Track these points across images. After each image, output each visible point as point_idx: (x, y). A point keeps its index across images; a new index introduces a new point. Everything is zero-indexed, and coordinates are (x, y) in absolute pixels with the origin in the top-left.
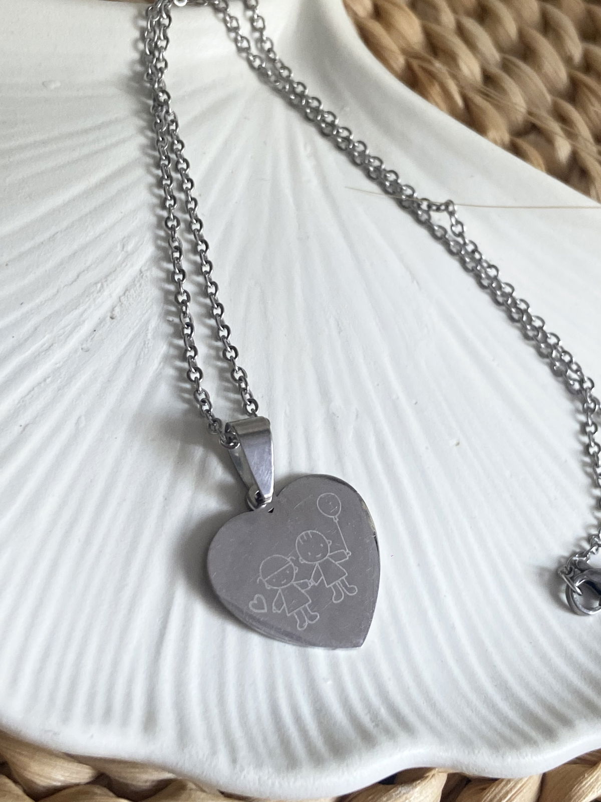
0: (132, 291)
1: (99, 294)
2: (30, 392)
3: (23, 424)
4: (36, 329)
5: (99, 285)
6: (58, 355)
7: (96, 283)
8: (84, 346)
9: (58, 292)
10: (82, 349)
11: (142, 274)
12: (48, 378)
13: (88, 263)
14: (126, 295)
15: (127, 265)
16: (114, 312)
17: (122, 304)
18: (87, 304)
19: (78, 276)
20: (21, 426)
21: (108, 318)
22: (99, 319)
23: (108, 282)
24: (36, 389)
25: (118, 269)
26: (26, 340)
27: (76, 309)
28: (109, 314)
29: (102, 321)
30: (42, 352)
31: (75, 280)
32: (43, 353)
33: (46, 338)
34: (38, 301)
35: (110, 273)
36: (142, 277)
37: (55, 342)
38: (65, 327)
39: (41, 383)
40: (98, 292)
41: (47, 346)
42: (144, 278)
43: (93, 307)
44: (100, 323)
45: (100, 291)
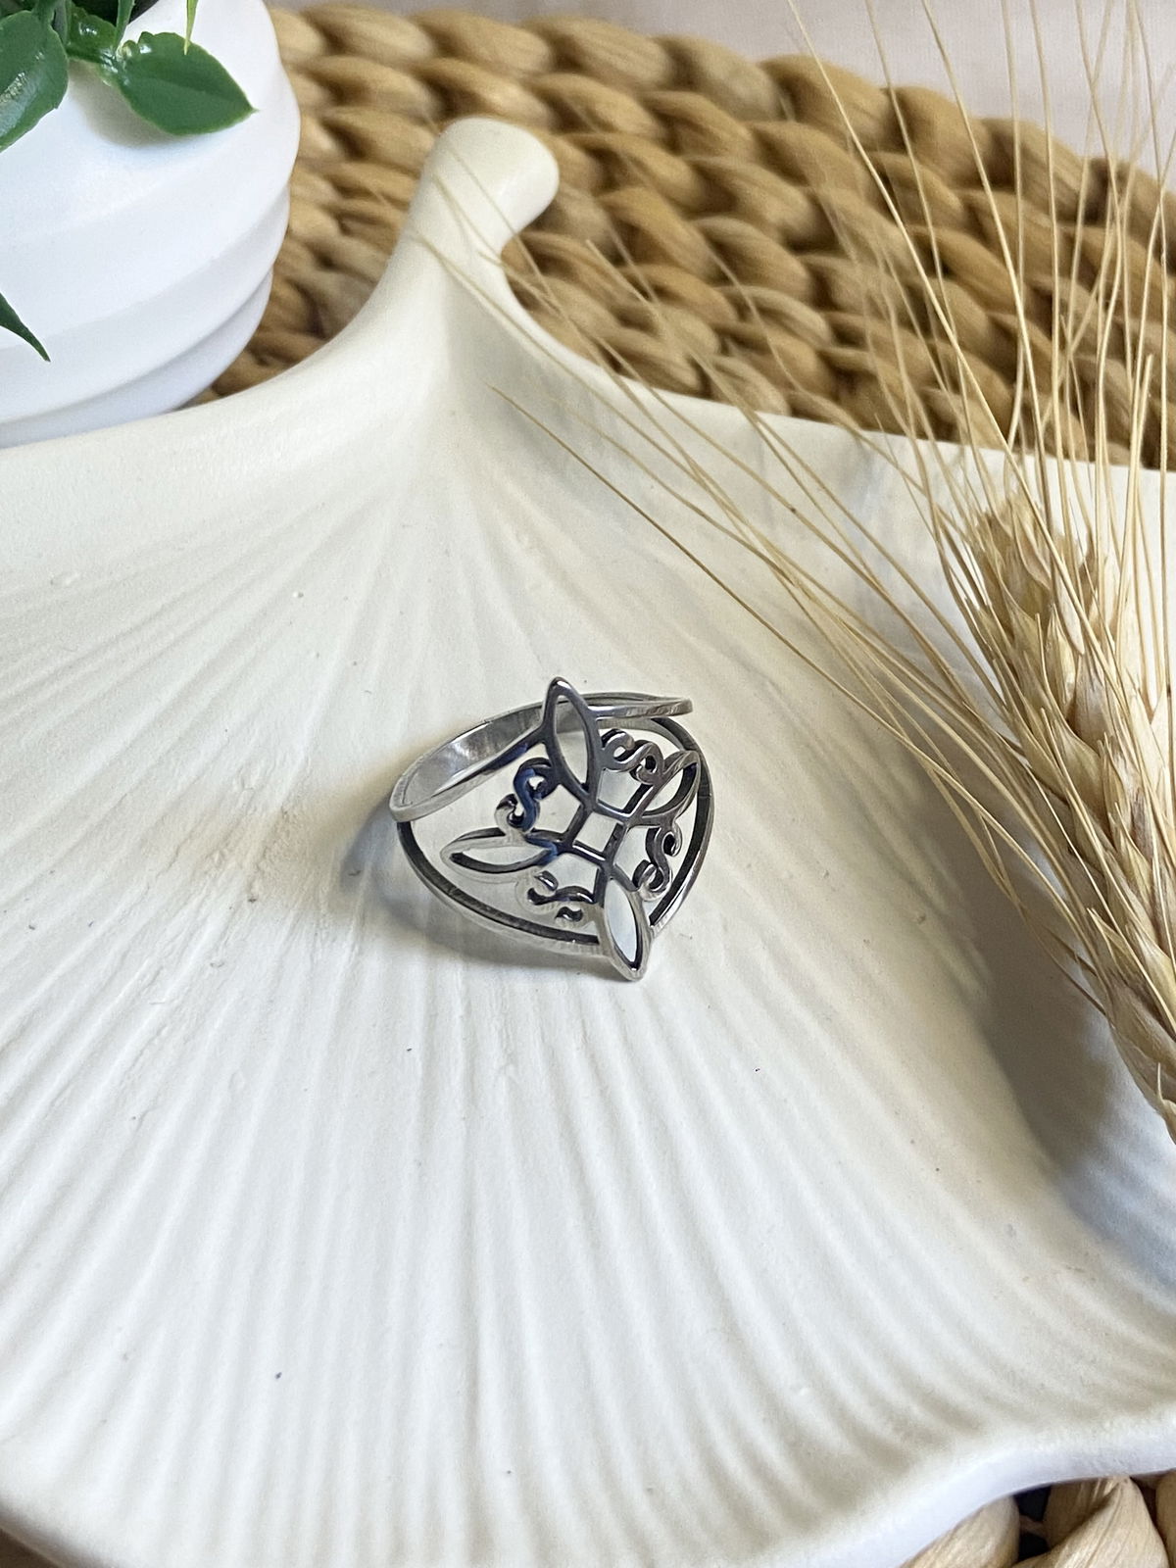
0: (275, 848)
1: (221, 869)
2: (137, 1059)
3: (137, 1115)
4: (124, 956)
7: (210, 855)
8: (215, 959)
9: (148, 887)
10: (212, 965)
11: (286, 816)
12: (164, 1026)
13: (189, 828)
14: (267, 856)
15: (255, 810)
16: (252, 891)
17: (264, 873)
19: (177, 853)
20: (134, 1118)
21: (246, 902)
22: (231, 908)
23: (231, 845)
24: (146, 1051)
25: (243, 821)
26: (111, 979)
27: (185, 904)
28: (245, 896)
29: (235, 910)
30: (143, 989)
31: (174, 860)
32: (146, 990)
33: (145, 964)
34: (117, 912)
35: (232, 831)
36: (288, 820)
37: (162, 968)
38: (172, 940)
39: (153, 1039)
40: (217, 867)
41: (149, 977)
42: (290, 820)
43: (214, 894)
44: (233, 914)
45: (219, 864)
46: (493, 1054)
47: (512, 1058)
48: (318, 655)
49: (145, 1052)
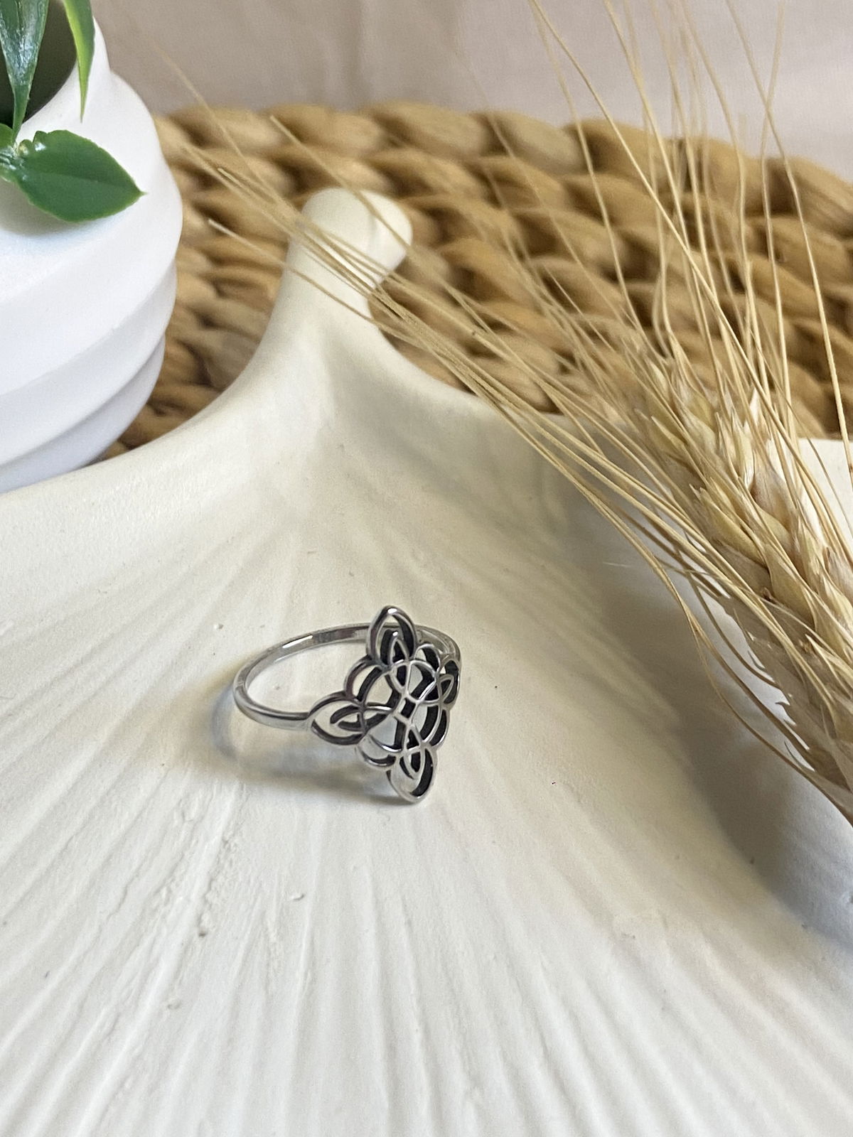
0: (220, 879)
1: (169, 905)
2: (101, 1120)
4: (81, 1007)
5: (164, 892)
6: (131, 1036)
7: (158, 891)
8: (171, 1000)
9: (100, 930)
10: (169, 1007)
11: (227, 846)
12: (126, 1079)
13: (134, 868)
14: (213, 888)
15: (197, 842)
16: (202, 924)
17: (211, 905)
18: (155, 930)
19: (125, 893)
21: (196, 937)
22: (182, 944)
23: (177, 879)
25: (187, 854)
26: (71, 1032)
27: (139, 945)
28: (196, 932)
29: (187, 947)
30: (104, 1040)
31: (123, 899)
32: (106, 1041)
33: (103, 1013)
34: (72, 958)
35: (176, 865)
36: (229, 849)
37: (118, 1015)
38: (129, 982)
40: (166, 904)
41: (107, 1027)
42: (232, 849)
43: (165, 931)
44: (185, 951)
45: (167, 901)
46: (457, 1080)
47: (476, 1081)
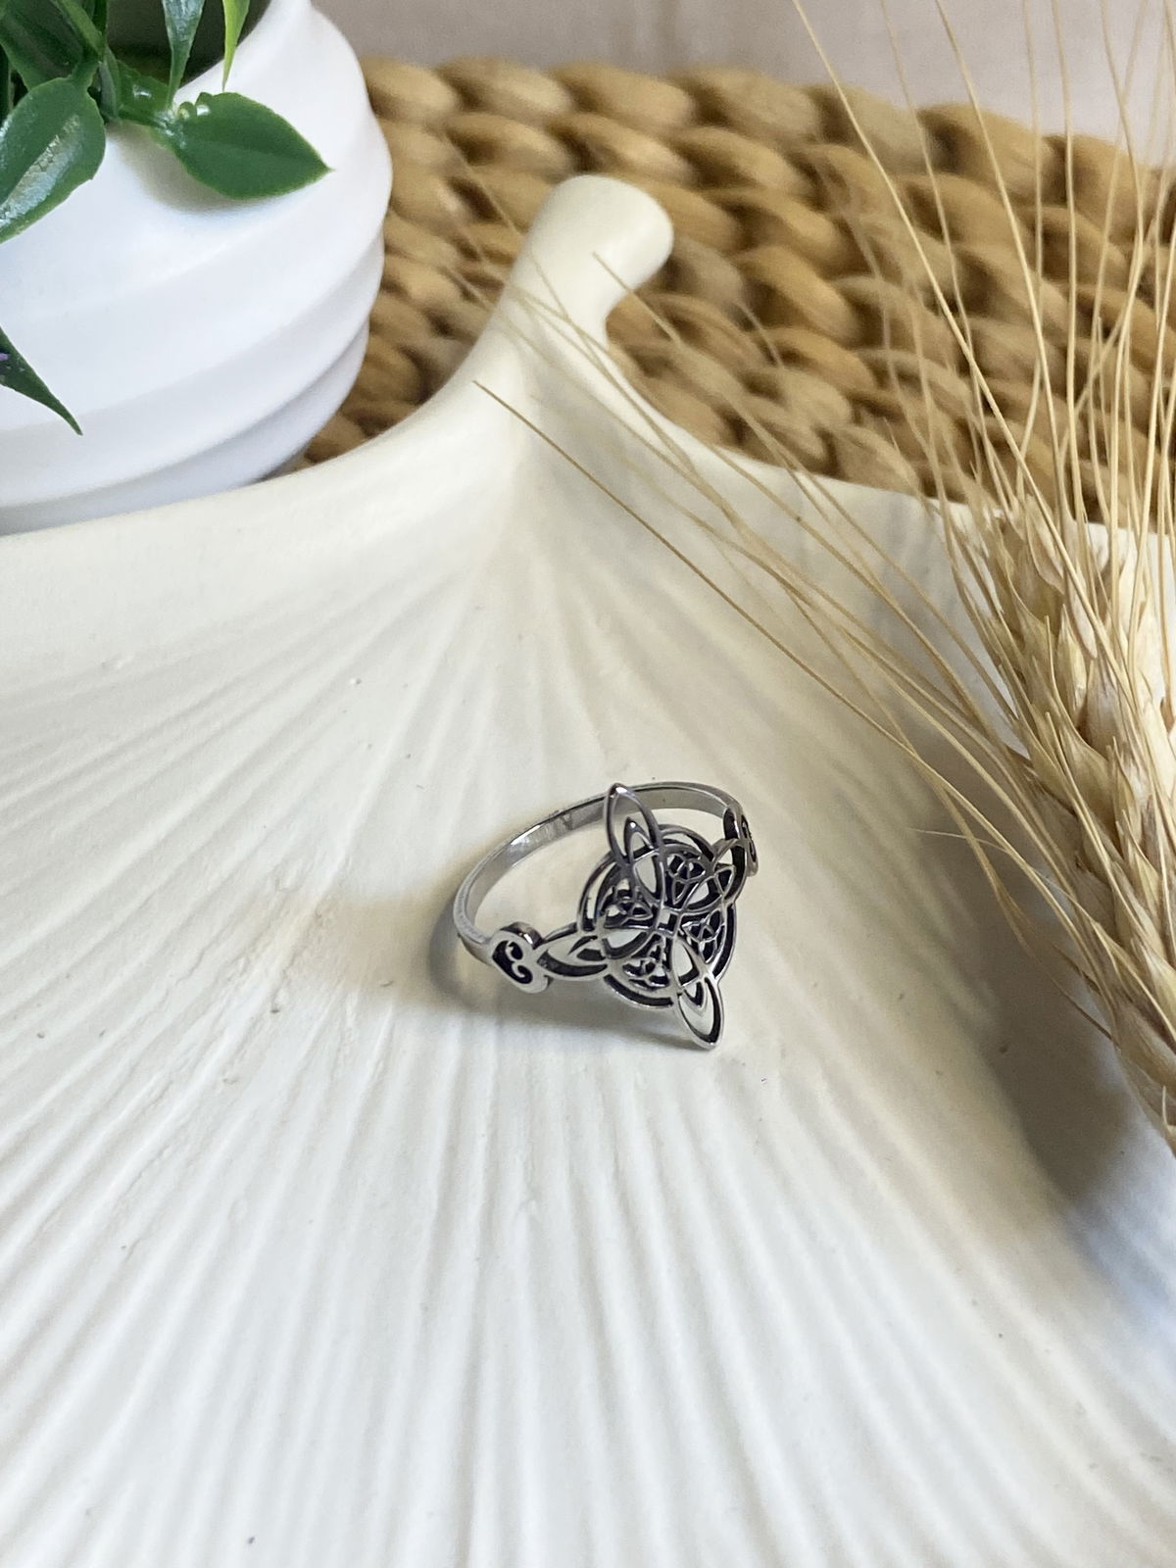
0: (306, 954)
1: (245, 976)
2: (132, 1185)
3: (128, 1244)
4: (132, 1071)
5: (242, 962)
6: (179, 1105)
7: (238, 958)
8: (229, 1075)
9: (167, 994)
10: (225, 1080)
11: (320, 920)
12: (166, 1147)
13: (214, 934)
14: (296, 963)
15: (287, 913)
16: (276, 1001)
17: (290, 981)
18: (225, 1001)
19: (200, 958)
20: (124, 1247)
21: (268, 1013)
22: (250, 1019)
23: (258, 951)
25: (274, 924)
26: (116, 1095)
27: (204, 1013)
28: (269, 1008)
29: (255, 1023)
30: (150, 1105)
31: (197, 965)
32: (152, 1106)
33: (155, 1078)
34: (131, 1020)
35: (260, 934)
36: (321, 925)
37: (171, 1083)
39: (152, 1161)
40: (241, 975)
41: (156, 1092)
42: (324, 925)
43: (236, 1002)
44: (254, 1025)
45: (245, 970)
48: (370, 746)
49: (143, 1175)
